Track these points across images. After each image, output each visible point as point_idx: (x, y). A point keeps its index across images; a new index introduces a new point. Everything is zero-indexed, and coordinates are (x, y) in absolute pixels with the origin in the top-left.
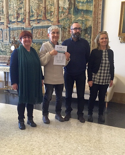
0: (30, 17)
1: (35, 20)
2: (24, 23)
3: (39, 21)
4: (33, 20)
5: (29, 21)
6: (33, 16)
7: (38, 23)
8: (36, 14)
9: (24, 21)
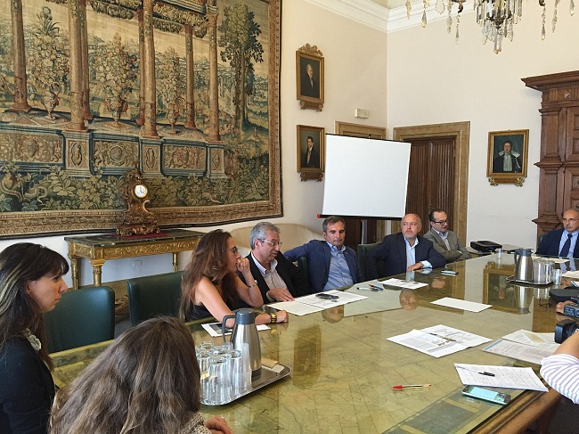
0: (156, 115)
1: (170, 125)
2: (139, 126)
3: (179, 129)
4: (165, 125)
5: (154, 124)
6: (163, 115)
7: (177, 132)
8: (171, 112)
9: (138, 122)
